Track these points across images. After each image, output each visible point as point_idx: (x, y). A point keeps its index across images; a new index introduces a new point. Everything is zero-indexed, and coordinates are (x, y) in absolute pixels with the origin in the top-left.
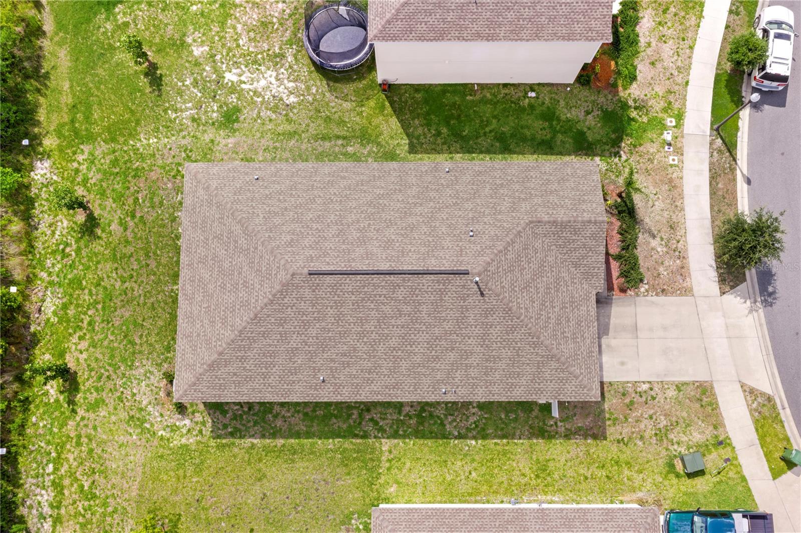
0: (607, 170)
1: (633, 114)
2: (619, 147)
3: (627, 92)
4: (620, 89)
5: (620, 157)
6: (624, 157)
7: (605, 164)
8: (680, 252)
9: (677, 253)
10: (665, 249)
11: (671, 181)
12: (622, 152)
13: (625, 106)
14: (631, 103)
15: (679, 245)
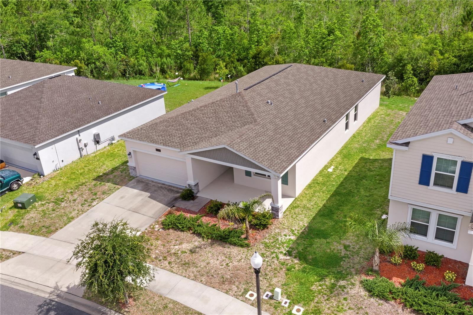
0: (277, 239)
1: (328, 281)
2: (295, 257)
3: (357, 283)
4: (364, 277)
5: (285, 254)
6: (281, 257)
7: (284, 240)
8: (160, 261)
9: (161, 258)
10: (173, 251)
11: (231, 282)
12: (288, 258)
13: (341, 276)
14: (342, 283)
15: (166, 263)
